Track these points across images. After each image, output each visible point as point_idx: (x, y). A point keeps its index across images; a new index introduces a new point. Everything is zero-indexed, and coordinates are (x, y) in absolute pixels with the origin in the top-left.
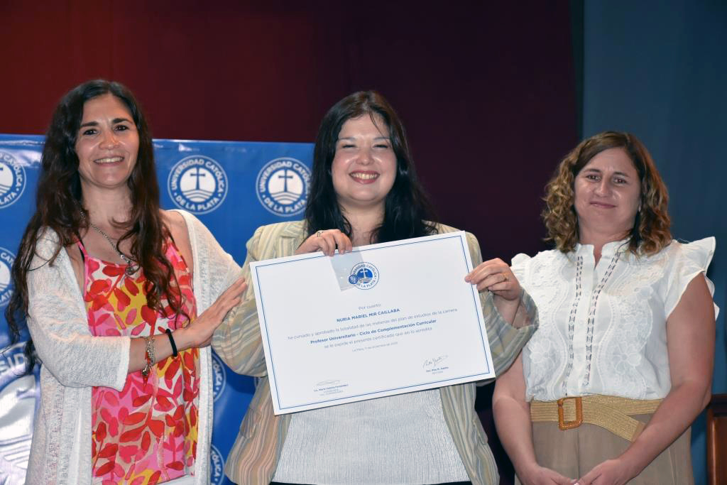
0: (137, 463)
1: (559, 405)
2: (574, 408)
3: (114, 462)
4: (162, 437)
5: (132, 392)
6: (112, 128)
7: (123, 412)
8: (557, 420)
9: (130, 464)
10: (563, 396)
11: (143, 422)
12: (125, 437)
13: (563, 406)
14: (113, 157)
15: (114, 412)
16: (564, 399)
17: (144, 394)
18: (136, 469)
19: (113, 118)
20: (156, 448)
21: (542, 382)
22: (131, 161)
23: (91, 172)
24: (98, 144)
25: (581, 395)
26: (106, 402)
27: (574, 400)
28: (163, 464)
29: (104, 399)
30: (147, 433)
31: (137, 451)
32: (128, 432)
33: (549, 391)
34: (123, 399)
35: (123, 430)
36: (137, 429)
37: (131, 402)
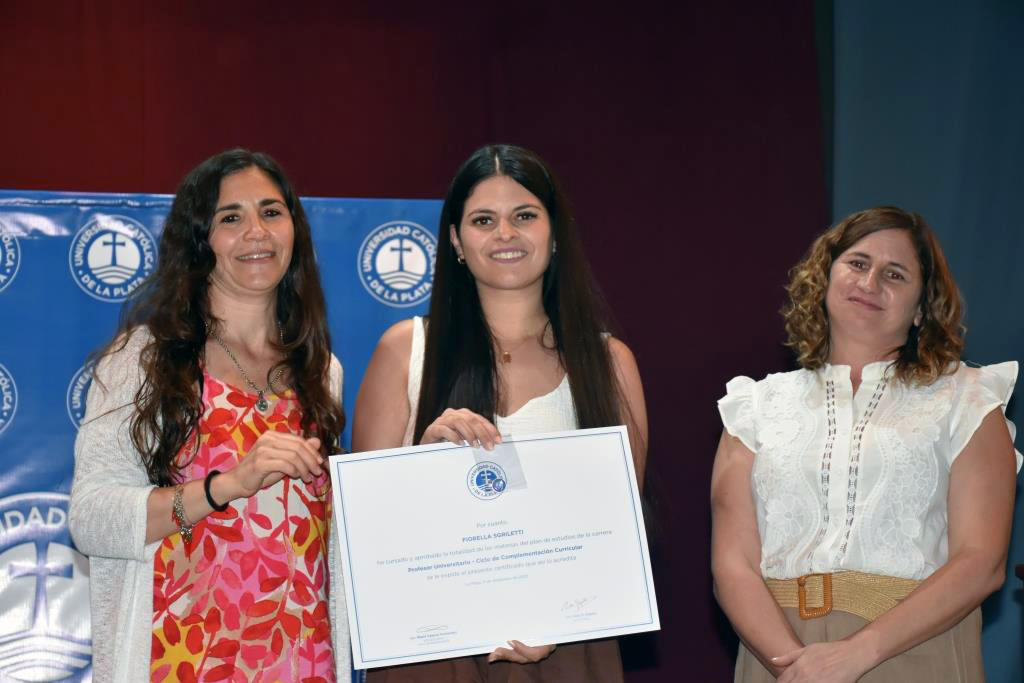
0: (265, 670)
1: (800, 585)
2: (820, 588)
3: (233, 666)
4: (297, 640)
5: (259, 572)
6: (259, 213)
7: (247, 599)
8: (797, 606)
9: (256, 671)
10: (806, 571)
11: (273, 615)
12: (250, 633)
13: (806, 586)
14: (261, 252)
15: (234, 597)
16: (808, 576)
17: (276, 576)
18: (263, 678)
19: (262, 199)
20: (290, 654)
21: (780, 551)
22: (284, 257)
23: (232, 272)
24: (243, 233)
25: (833, 571)
26: (223, 581)
27: (821, 578)
28: (298, 677)
29: (220, 577)
30: (278, 631)
31: (266, 654)
32: (254, 626)
33: (789, 565)
34: (248, 580)
35: (246, 624)
36: (265, 623)
37: (258, 586)
